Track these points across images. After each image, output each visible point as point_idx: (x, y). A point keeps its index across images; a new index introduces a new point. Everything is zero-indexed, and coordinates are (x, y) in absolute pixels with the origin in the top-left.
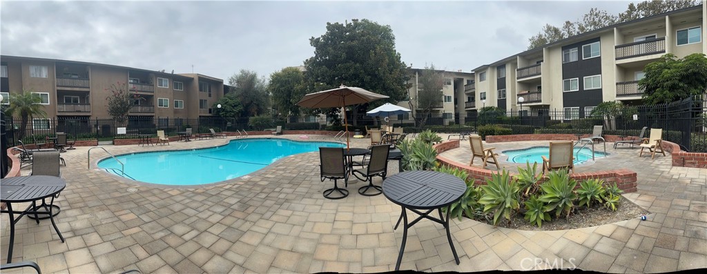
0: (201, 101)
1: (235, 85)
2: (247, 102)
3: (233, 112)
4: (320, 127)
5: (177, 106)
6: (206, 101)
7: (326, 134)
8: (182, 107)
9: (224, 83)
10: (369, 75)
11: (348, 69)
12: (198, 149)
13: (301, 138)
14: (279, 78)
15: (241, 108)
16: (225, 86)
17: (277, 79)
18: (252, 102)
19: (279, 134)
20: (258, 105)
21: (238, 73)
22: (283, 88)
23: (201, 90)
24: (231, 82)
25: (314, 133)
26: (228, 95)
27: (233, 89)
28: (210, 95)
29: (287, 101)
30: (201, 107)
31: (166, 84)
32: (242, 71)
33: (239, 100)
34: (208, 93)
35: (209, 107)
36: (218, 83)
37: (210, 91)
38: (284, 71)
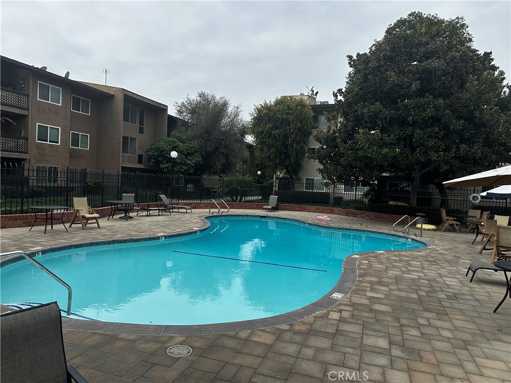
0: (125, 139)
1: (186, 117)
2: (209, 149)
3: (185, 164)
4: (332, 200)
5: (75, 142)
6: (133, 139)
7: (355, 215)
8: (85, 146)
9: (169, 113)
10: (459, 118)
11: (422, 108)
12: (170, 237)
13: (320, 220)
14: (271, 114)
15: (197, 158)
16: (170, 117)
17: (265, 116)
18: (217, 149)
19: (275, 209)
20: (226, 156)
21: (194, 97)
22: (277, 131)
23: (126, 119)
24: (180, 112)
25: (332, 212)
26: (175, 133)
27: (184, 123)
28: (141, 131)
29: (281, 153)
30: (125, 150)
31: (57, 99)
32: (202, 95)
33: (195, 144)
34: (137, 125)
35: (139, 152)
36: (158, 110)
37: (141, 123)
38: (279, 102)
